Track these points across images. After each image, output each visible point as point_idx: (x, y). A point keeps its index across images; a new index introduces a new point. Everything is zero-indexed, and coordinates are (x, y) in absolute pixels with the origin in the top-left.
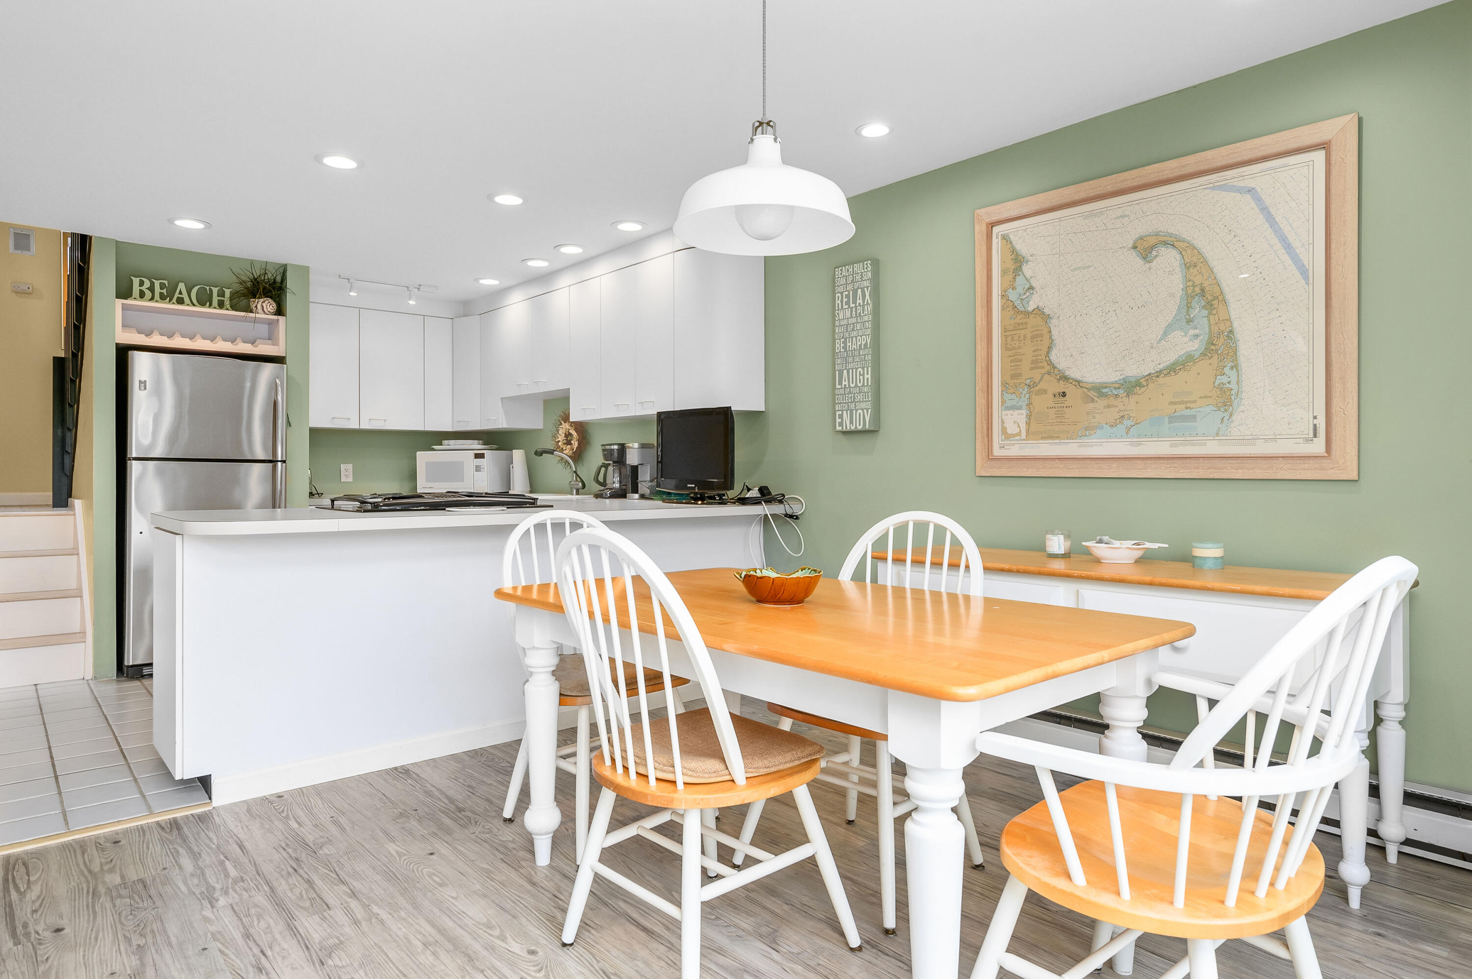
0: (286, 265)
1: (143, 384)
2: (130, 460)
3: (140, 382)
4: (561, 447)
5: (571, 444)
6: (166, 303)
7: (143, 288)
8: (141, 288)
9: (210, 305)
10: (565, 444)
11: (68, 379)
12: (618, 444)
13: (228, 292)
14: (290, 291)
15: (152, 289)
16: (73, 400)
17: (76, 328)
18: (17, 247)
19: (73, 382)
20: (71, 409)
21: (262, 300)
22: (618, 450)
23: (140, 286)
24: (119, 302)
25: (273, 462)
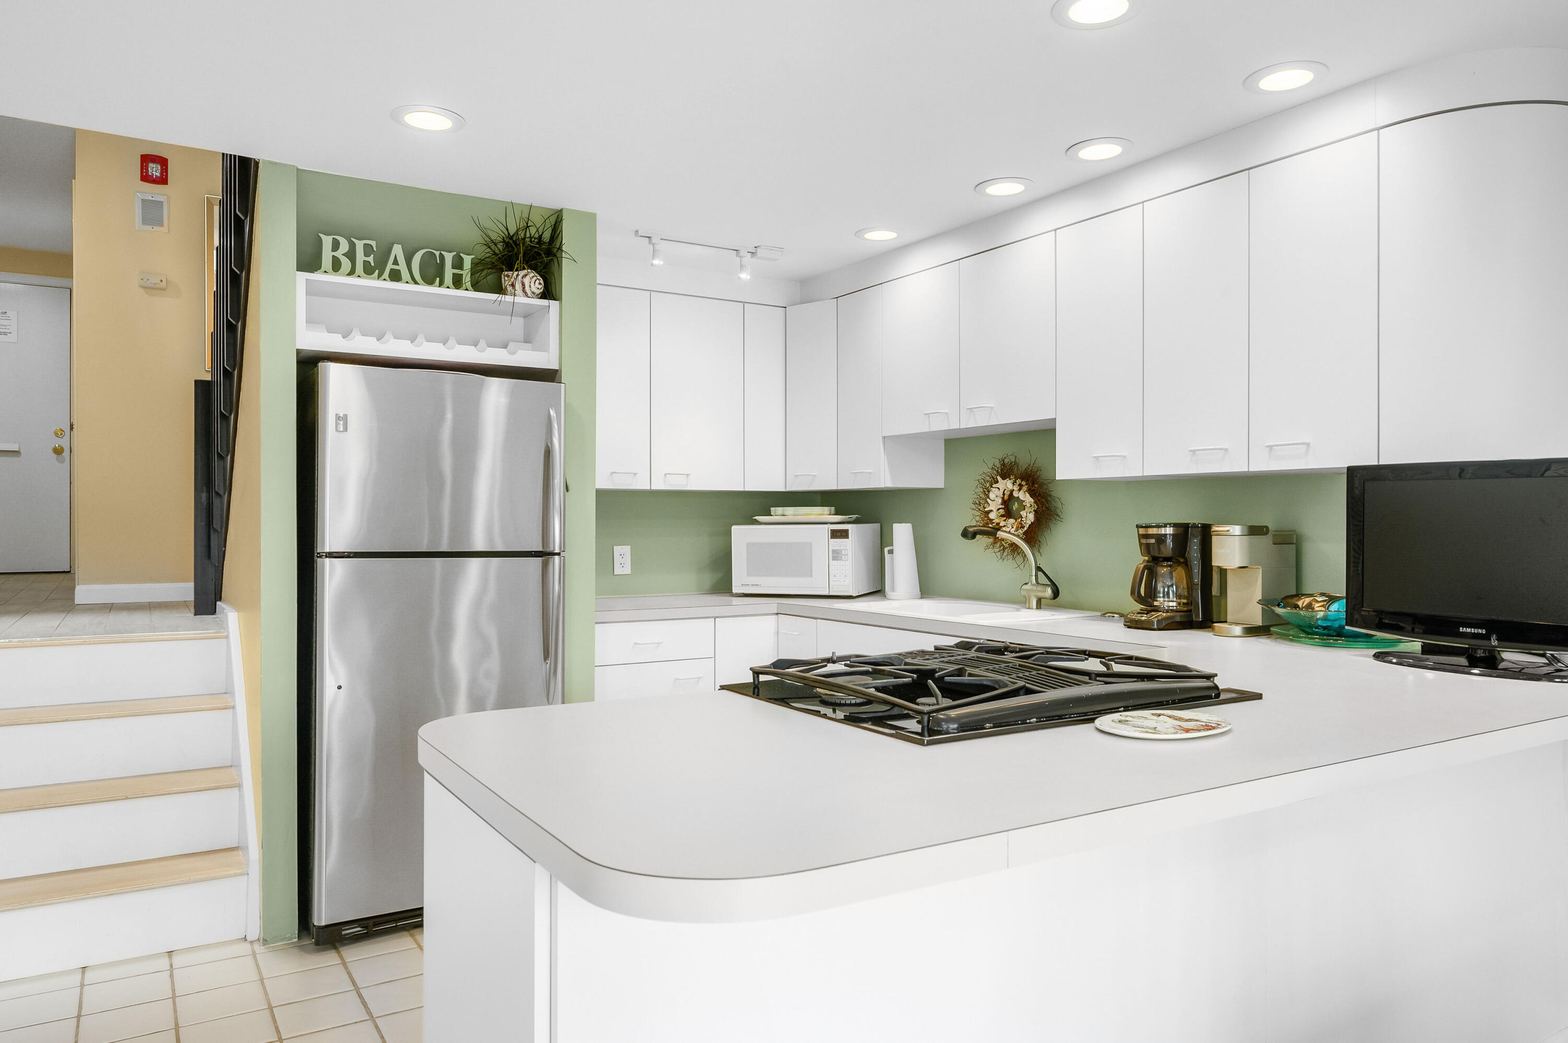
0: (561, 211)
1: (343, 419)
2: (321, 557)
3: (338, 418)
4: (996, 521)
5: (1017, 517)
6: (374, 279)
7: (339, 254)
8: (335, 254)
9: (441, 284)
10: (1002, 516)
11: (216, 414)
12: (1175, 525)
13: (468, 261)
14: (568, 256)
15: (351, 255)
16: (225, 449)
17: (231, 328)
18: (146, 221)
19: (225, 418)
20: (221, 462)
21: (522, 273)
22: (1173, 535)
23: (333, 251)
24: (303, 276)
25: (545, 554)
